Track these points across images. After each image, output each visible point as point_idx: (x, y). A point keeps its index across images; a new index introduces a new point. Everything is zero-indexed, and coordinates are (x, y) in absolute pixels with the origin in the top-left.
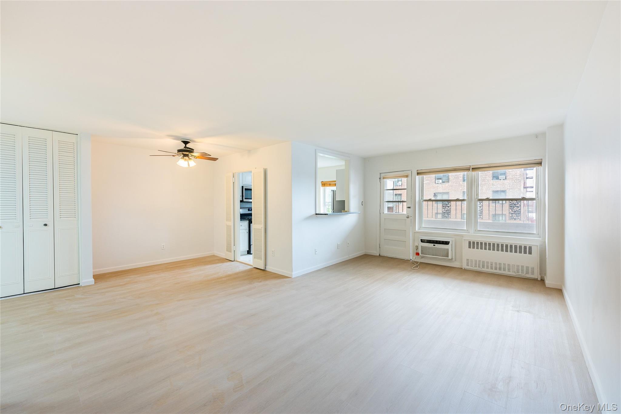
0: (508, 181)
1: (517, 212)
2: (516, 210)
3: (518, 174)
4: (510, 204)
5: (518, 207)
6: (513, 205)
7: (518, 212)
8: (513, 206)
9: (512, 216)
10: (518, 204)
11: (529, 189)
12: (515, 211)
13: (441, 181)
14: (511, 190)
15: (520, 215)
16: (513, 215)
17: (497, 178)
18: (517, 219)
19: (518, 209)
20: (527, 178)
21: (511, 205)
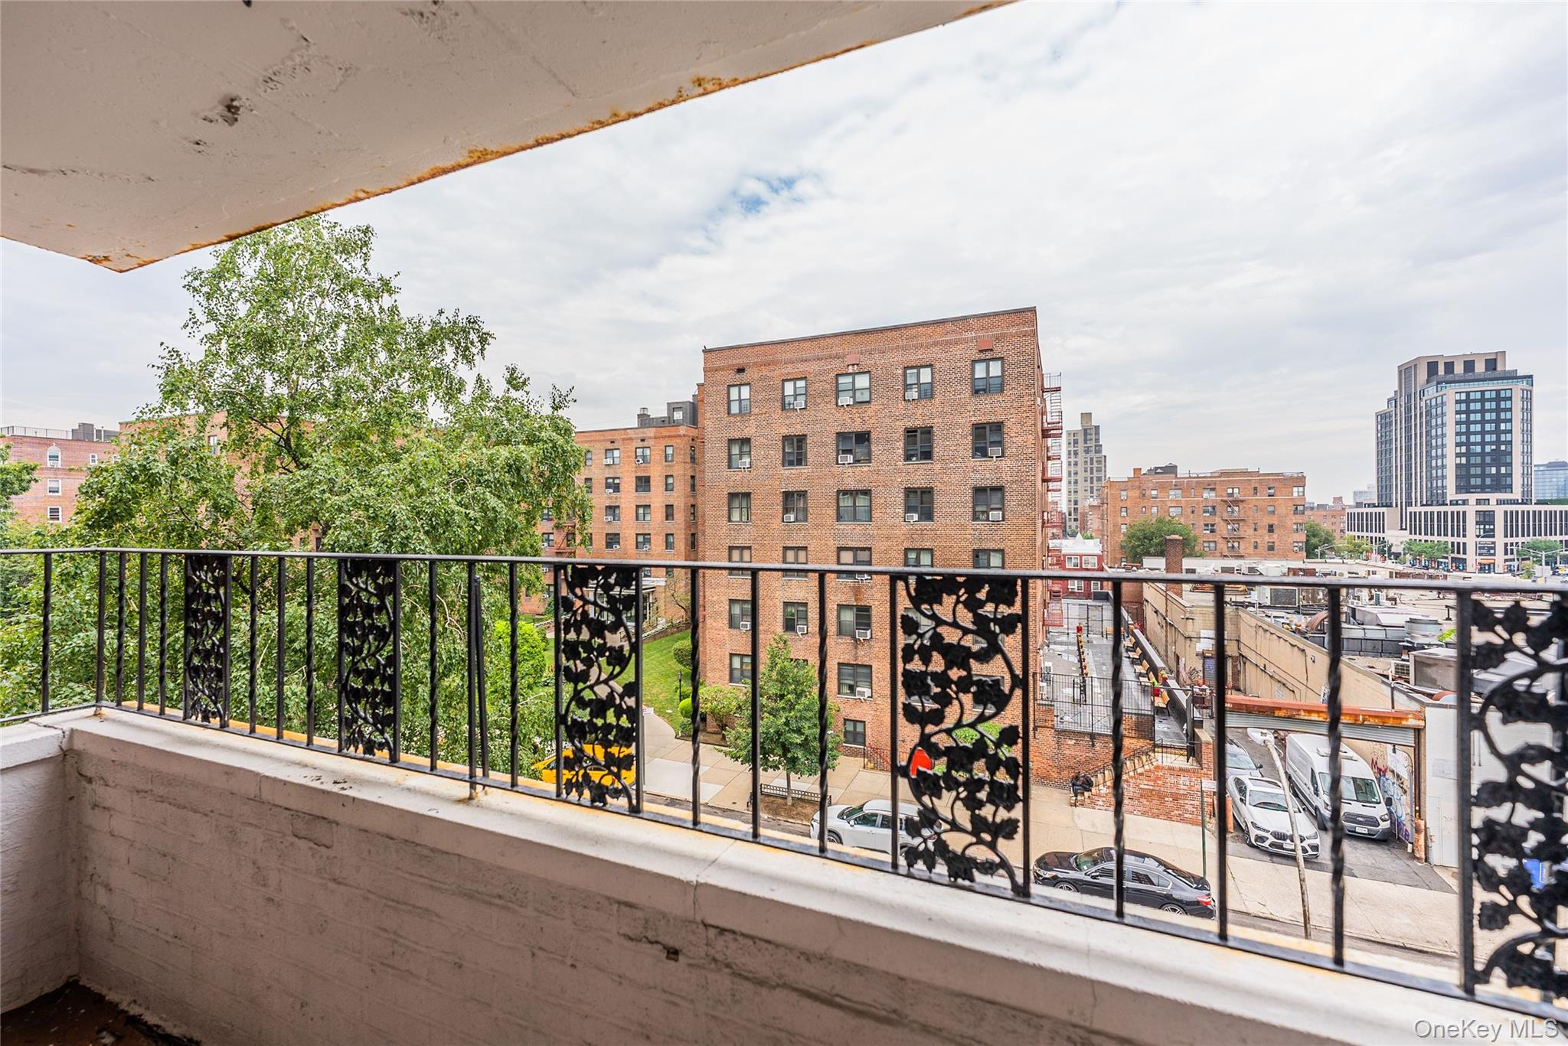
0: (1008, 462)
1: (980, 770)
2: (966, 738)
3: (1029, 445)
4: (902, 640)
5: (991, 695)
6: (937, 664)
7: (994, 764)
8: (935, 676)
9: (929, 817)
10: (993, 649)
11: (1051, 485)
12: (961, 757)
13: (850, 458)
14: (1014, 486)
15: (1017, 813)
16: (944, 804)
17: (985, 454)
18: (988, 868)
19: (991, 730)
20: (1049, 458)
21: (916, 665)
